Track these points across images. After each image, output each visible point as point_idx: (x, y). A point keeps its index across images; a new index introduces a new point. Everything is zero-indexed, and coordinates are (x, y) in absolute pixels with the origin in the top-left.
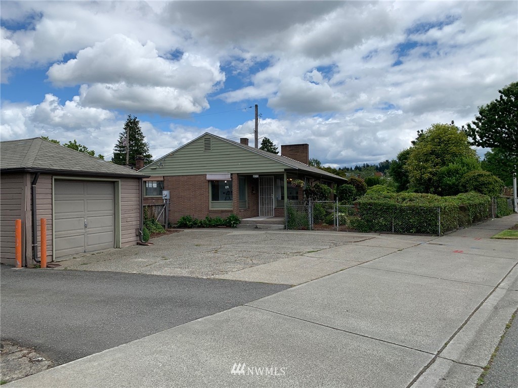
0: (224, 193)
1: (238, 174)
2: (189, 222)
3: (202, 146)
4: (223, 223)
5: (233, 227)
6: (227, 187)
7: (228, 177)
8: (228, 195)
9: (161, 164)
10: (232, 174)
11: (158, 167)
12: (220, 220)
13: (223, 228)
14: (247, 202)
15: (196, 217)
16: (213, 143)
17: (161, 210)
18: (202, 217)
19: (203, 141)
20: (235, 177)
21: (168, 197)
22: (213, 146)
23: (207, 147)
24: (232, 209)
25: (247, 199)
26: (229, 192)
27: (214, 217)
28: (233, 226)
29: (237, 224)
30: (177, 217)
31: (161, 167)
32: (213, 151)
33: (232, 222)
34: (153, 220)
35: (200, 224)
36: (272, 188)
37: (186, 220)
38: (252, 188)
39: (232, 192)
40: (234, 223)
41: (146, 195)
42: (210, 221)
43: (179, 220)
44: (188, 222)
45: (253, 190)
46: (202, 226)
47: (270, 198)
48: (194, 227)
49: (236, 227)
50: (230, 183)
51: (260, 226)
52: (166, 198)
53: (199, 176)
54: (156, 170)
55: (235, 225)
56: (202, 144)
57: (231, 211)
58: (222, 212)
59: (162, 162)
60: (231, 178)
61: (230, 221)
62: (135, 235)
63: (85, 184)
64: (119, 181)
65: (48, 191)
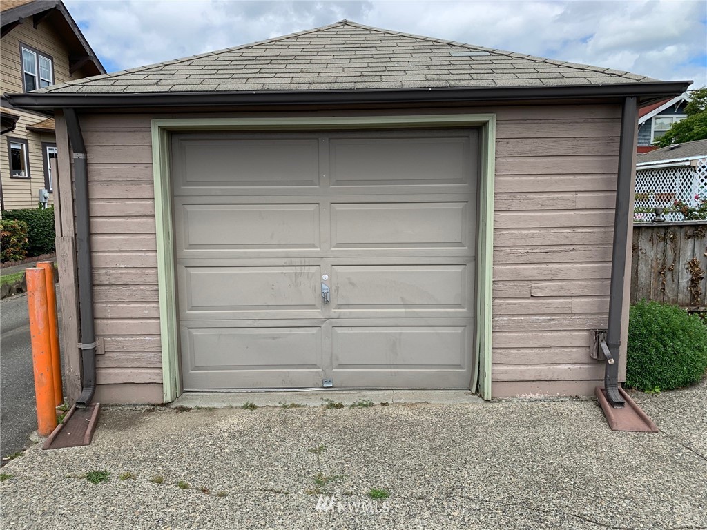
62: (580, 354)
63: (324, 140)
64: (491, 119)
65: (138, 172)
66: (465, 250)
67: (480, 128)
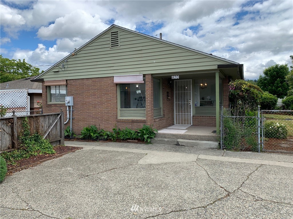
0: (136, 99)
1: (152, 74)
2: (94, 134)
3: (108, 42)
4: (134, 137)
5: (147, 143)
6: (139, 92)
7: (140, 79)
8: (141, 101)
9: (63, 66)
10: (144, 76)
11: (60, 70)
12: (130, 132)
13: (134, 142)
14: (162, 110)
15: (102, 127)
16: (121, 37)
17: (53, 122)
18: (108, 128)
19: (110, 35)
20: (149, 79)
21: (71, 104)
22: (122, 40)
23: (115, 43)
24: (145, 119)
25: (161, 106)
26: (141, 98)
27: (123, 127)
28: (147, 141)
29: (151, 138)
30: (81, 127)
31: (63, 69)
32: (122, 47)
33: (146, 137)
34: (37, 136)
35: (106, 137)
36: (190, 92)
37: (89, 131)
38: (168, 92)
39: (145, 98)
40: (148, 137)
41: (50, 102)
42: (118, 133)
43: (83, 132)
44: (92, 134)
45: (168, 96)
46: (108, 139)
47: (188, 104)
48: (100, 140)
49: (150, 143)
50: (142, 86)
51: (182, 142)
52: (69, 105)
53: (105, 79)
54: (60, 73)
55: (149, 140)
56: (108, 39)
57: (144, 122)
58: (133, 121)
59: (65, 63)
60: (144, 80)
61: (143, 134)
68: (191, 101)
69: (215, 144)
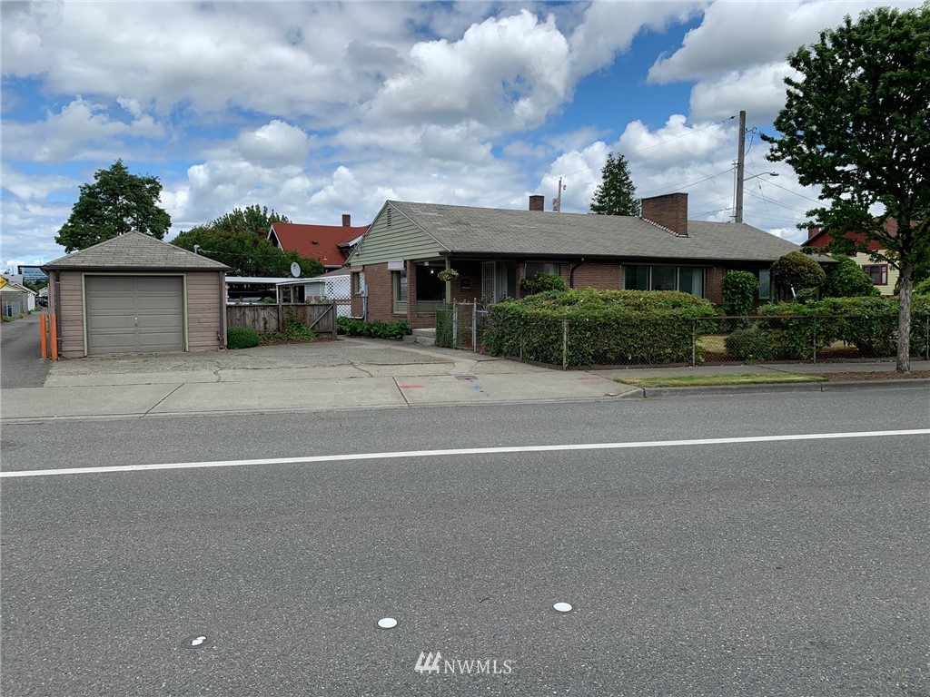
3: (386, 221)
10: (405, 261)
16: (393, 215)
17: (324, 312)
19: (387, 213)
21: (366, 295)
22: (393, 219)
23: (389, 221)
32: (393, 227)
47: (491, 297)
56: (386, 217)
60: (405, 267)
62: (215, 338)
63: (135, 279)
64: (185, 275)
65: (78, 287)
66: (180, 310)
67: (182, 277)
68: (494, 293)
69: (433, 340)
